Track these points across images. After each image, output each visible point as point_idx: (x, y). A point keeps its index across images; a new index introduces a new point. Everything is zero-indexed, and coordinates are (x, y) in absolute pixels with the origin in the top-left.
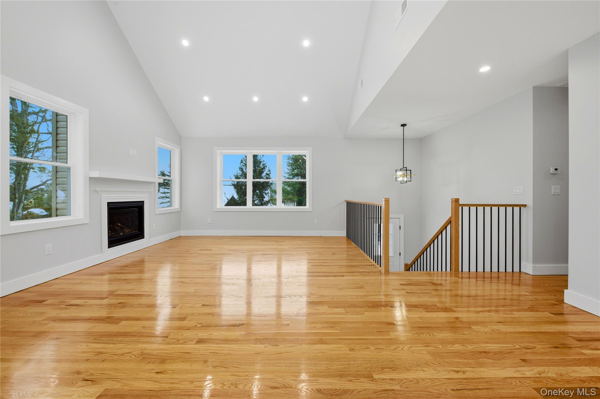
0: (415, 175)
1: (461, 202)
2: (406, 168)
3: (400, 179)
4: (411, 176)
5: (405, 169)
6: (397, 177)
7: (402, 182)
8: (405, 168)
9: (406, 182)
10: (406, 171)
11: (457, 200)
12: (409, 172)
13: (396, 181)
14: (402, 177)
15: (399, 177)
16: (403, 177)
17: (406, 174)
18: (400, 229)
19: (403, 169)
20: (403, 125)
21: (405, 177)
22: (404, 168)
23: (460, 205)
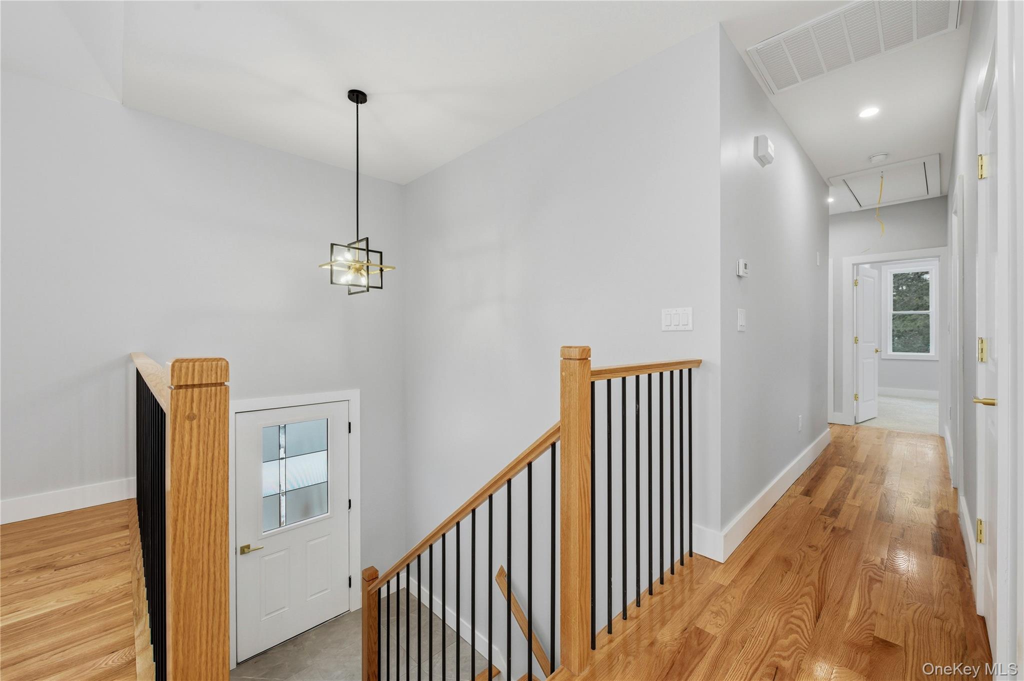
0: (394, 268)
1: (596, 363)
2: (364, 243)
3: (347, 278)
4: (381, 270)
5: (363, 245)
6: (338, 271)
7: (353, 289)
8: (362, 240)
9: (365, 289)
10: (365, 252)
11: (584, 356)
12: (375, 258)
13: (332, 283)
14: (352, 271)
15: (341, 273)
16: (358, 270)
17: (365, 262)
18: (350, 432)
19: (356, 246)
20: (357, 96)
21: (365, 273)
22: (358, 241)
23: (599, 373)
